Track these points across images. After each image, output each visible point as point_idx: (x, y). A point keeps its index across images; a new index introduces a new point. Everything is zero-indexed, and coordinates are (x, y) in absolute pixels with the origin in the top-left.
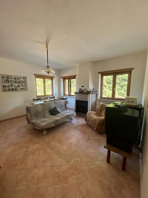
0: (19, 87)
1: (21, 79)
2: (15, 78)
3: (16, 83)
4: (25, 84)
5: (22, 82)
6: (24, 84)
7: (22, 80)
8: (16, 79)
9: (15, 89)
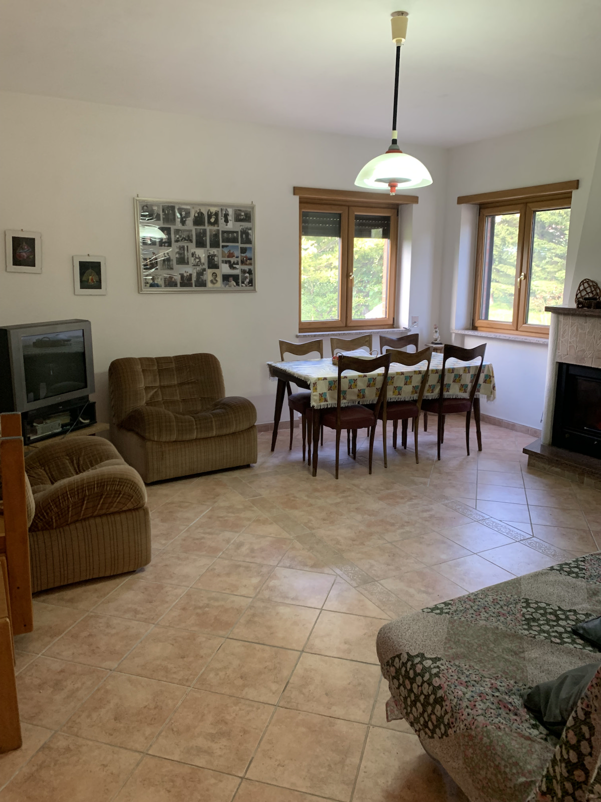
0: (216, 267)
1: (226, 221)
2: (201, 214)
3: (200, 244)
4: (243, 250)
5: (230, 237)
6: (237, 253)
7: (231, 226)
8: (202, 223)
9: (194, 278)
